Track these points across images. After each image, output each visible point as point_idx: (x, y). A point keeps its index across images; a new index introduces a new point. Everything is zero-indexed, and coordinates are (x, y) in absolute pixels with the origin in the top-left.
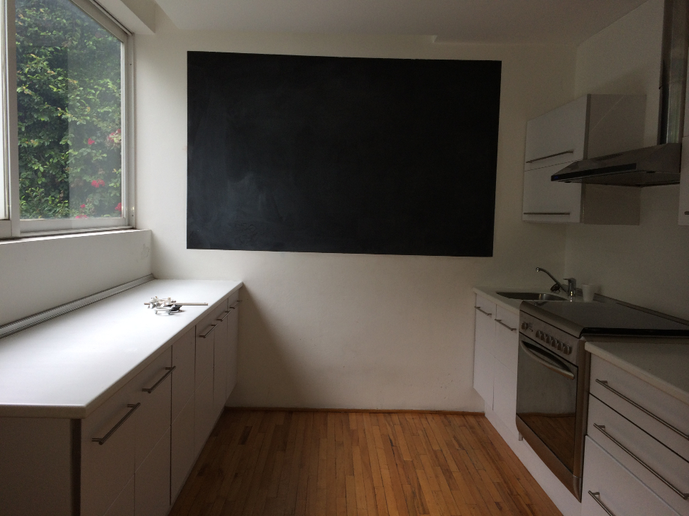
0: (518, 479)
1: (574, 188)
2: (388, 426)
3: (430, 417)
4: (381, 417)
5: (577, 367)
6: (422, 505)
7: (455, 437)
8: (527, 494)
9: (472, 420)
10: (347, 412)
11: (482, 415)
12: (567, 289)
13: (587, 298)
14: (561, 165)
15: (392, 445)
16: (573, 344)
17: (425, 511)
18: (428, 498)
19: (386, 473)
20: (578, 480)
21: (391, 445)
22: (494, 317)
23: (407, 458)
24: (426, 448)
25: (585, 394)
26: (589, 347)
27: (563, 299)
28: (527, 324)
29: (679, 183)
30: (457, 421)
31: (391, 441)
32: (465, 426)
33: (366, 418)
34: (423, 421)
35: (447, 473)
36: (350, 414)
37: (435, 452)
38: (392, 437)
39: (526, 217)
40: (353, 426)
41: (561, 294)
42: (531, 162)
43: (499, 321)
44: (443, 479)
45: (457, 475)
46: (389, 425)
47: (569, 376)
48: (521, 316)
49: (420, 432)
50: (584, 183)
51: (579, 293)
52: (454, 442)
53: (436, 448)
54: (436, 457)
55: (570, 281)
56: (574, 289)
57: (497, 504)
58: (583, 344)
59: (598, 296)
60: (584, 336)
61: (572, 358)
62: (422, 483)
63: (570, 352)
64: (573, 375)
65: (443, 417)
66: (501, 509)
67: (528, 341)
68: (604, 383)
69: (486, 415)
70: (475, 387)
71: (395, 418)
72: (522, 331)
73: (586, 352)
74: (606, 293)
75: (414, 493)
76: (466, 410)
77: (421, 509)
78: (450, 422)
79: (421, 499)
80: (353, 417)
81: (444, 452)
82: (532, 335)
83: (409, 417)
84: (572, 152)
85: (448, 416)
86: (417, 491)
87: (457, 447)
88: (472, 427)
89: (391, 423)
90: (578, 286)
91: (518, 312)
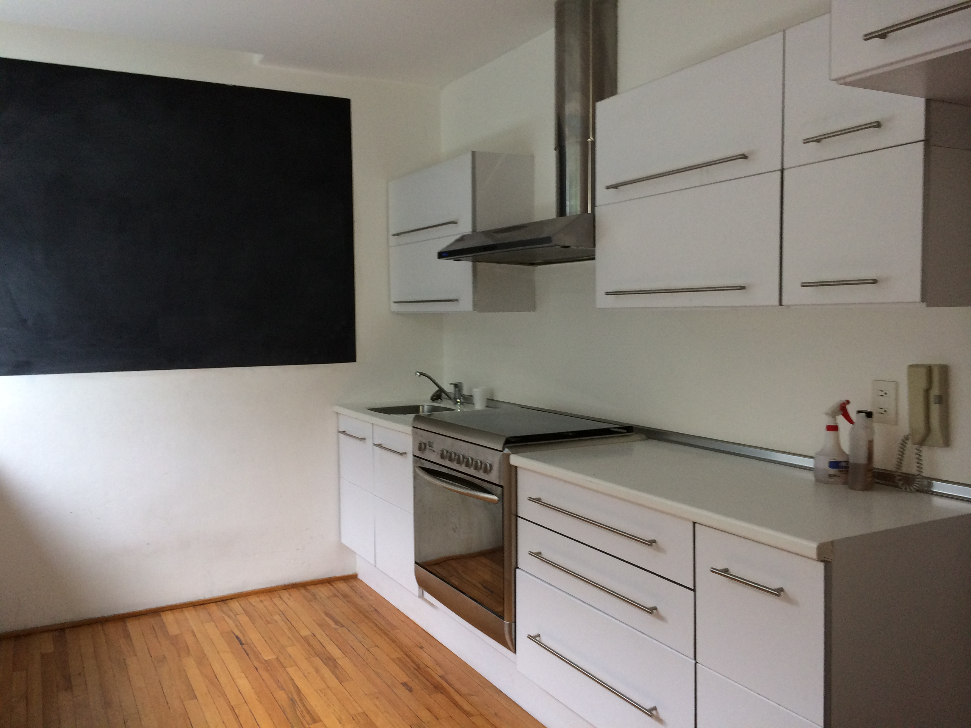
0: (421, 648)
1: (464, 267)
2: (226, 618)
3: (285, 595)
4: (213, 608)
5: (501, 486)
6: (309, 712)
7: (327, 614)
8: (438, 664)
9: (342, 586)
10: (156, 612)
11: (354, 577)
12: (452, 396)
13: (479, 405)
14: (447, 238)
15: (242, 644)
16: (493, 459)
17: (315, 720)
18: (315, 702)
19: (244, 684)
20: (510, 625)
21: (240, 643)
22: (369, 442)
23: (268, 656)
24: (290, 636)
25: (513, 518)
26: (515, 460)
27: (449, 409)
28: (425, 444)
29: (594, 259)
30: (323, 592)
31: (237, 637)
32: (335, 596)
33: (189, 614)
34: (277, 601)
35: (331, 662)
36: (162, 614)
37: (305, 639)
38: (238, 633)
39: (395, 308)
40: (173, 630)
41: (445, 403)
42: (398, 235)
43: (379, 446)
44: (326, 672)
45: (344, 662)
46: (229, 617)
47: (492, 501)
48: (415, 435)
49: (277, 617)
50: (475, 261)
51: (468, 400)
52: (327, 619)
53: (305, 632)
54: (309, 644)
55: (456, 386)
56: (462, 396)
57: (405, 684)
58: (508, 456)
59: (491, 402)
60: (508, 448)
61: (493, 477)
62: (300, 683)
63: (490, 470)
64: (496, 498)
65: (303, 591)
66: (410, 690)
67: (428, 465)
68: (538, 501)
69: (360, 577)
70: (344, 541)
71: (235, 605)
72: (418, 454)
73: (511, 466)
74: (500, 397)
75: (292, 700)
76: (331, 575)
77: (308, 718)
78: (314, 595)
79: (304, 705)
80: (169, 618)
81: (318, 636)
82: (435, 458)
83: (254, 600)
84: (454, 223)
85: (309, 587)
86: (296, 697)
87: (333, 625)
88: (345, 596)
89: (231, 613)
90: (465, 392)
91: (409, 429)
